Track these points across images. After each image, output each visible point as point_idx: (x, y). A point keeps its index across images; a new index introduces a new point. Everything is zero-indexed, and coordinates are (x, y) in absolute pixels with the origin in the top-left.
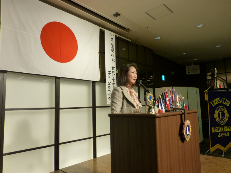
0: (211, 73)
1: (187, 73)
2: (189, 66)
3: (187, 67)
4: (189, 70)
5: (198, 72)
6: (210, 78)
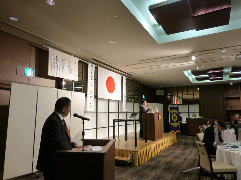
0: (171, 94)
1: (157, 95)
2: (158, 91)
3: (157, 91)
4: (158, 93)
5: (163, 94)
6: (169, 97)
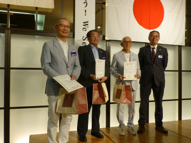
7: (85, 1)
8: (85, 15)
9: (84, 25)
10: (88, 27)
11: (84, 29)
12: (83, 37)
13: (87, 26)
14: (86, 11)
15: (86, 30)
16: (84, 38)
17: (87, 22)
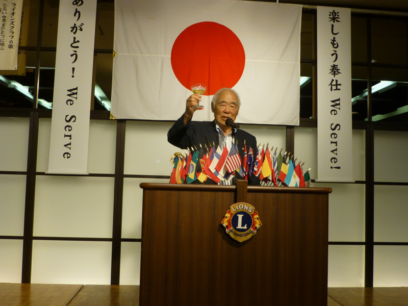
7: (74, 53)
8: (73, 76)
9: (69, 95)
10: (76, 98)
11: (69, 102)
12: (67, 116)
13: (75, 96)
14: (73, 69)
15: (72, 102)
16: (68, 119)
17: (76, 89)
